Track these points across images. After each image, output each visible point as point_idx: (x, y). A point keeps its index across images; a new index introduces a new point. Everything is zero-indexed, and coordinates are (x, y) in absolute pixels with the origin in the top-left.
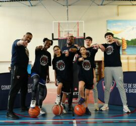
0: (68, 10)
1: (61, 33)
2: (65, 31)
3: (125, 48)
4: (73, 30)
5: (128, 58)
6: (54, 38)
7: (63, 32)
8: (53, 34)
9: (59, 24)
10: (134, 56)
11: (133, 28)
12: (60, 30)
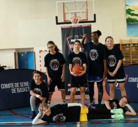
1: (67, 15)
2: (71, 13)
4: (81, 11)
6: (59, 22)
7: (69, 13)
8: (57, 17)
9: (64, 4)
12: (65, 12)
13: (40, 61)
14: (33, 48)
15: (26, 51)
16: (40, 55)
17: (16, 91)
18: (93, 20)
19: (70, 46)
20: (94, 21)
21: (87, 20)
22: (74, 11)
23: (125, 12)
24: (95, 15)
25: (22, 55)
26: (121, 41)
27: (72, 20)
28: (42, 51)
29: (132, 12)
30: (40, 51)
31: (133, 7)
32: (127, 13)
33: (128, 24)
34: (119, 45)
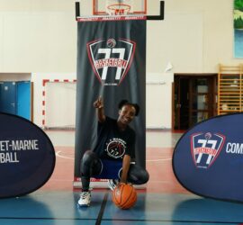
13: (44, 103)
14: (30, 74)
15: (14, 81)
16: (43, 89)
18: (158, 14)
19: (96, 64)
20: (161, 17)
21: (145, 13)
24: (163, 4)
25: (6, 88)
26: (221, 68)
28: (48, 81)
30: (45, 82)
32: (236, 9)
33: (237, 32)
34: (216, 75)
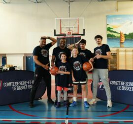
0: (69, 7)
1: (62, 29)
2: (66, 27)
3: (123, 41)
5: (125, 51)
6: (56, 34)
7: (64, 28)
8: (55, 30)
9: (61, 20)
10: (132, 49)
11: (131, 22)
12: (62, 26)
17: (16, 89)
18: (83, 33)
22: (68, 26)
23: (106, 29)
24: (84, 30)
27: (66, 33)
29: (111, 30)
31: (113, 26)
